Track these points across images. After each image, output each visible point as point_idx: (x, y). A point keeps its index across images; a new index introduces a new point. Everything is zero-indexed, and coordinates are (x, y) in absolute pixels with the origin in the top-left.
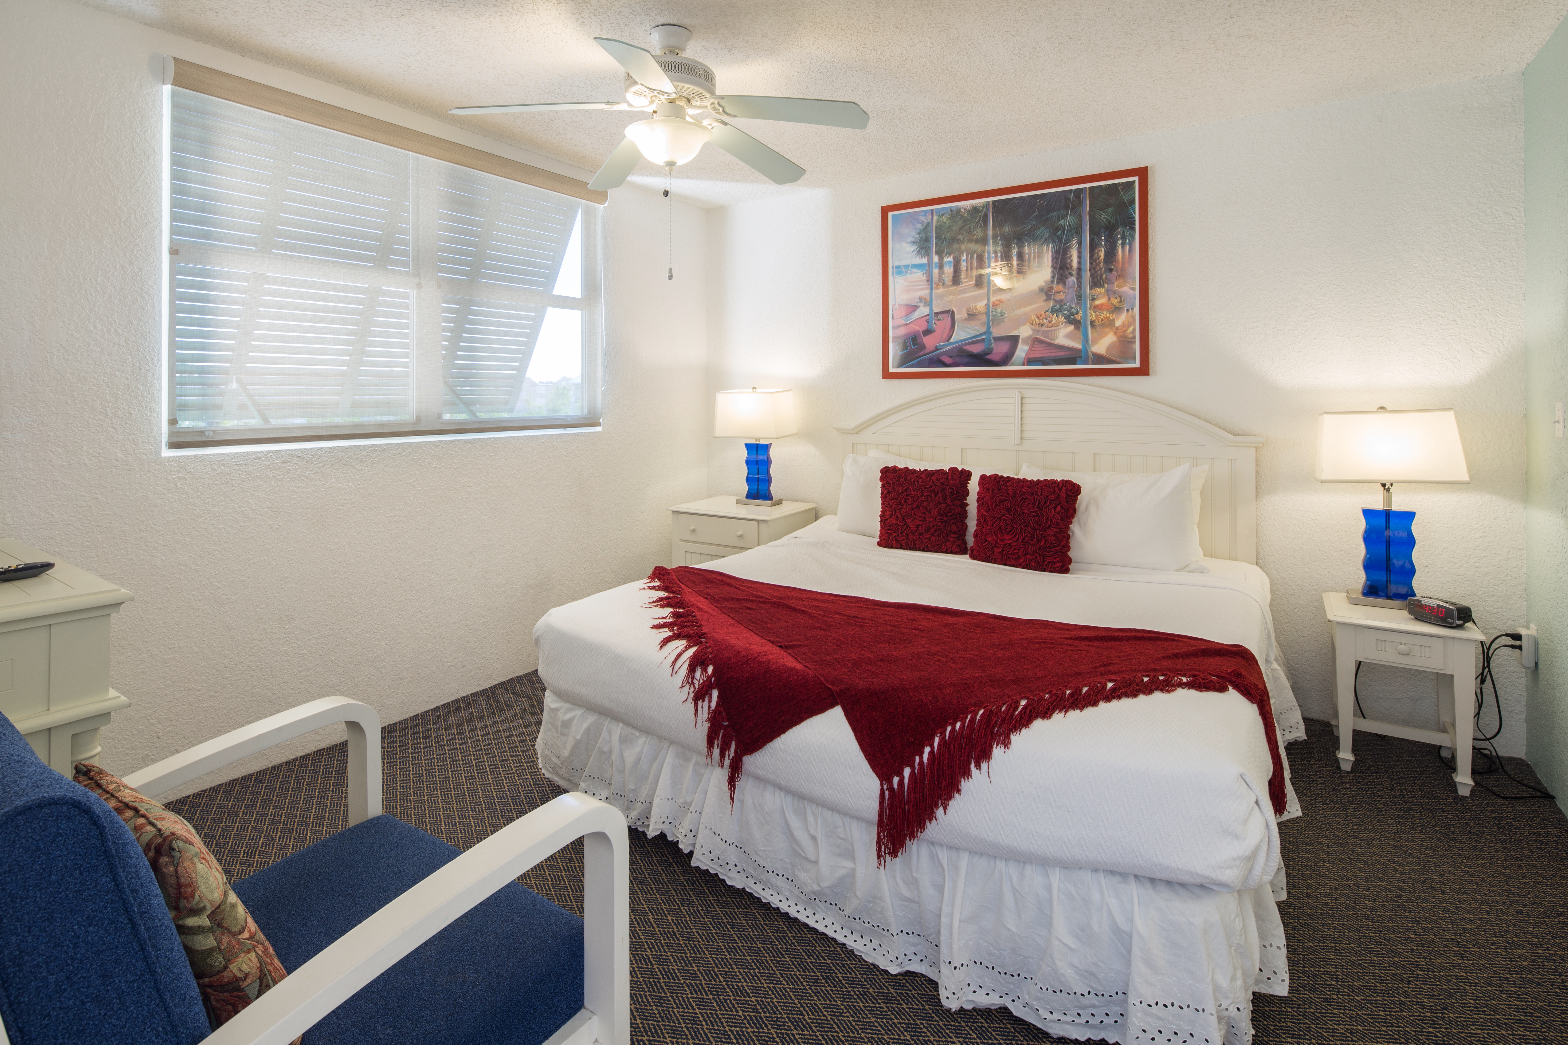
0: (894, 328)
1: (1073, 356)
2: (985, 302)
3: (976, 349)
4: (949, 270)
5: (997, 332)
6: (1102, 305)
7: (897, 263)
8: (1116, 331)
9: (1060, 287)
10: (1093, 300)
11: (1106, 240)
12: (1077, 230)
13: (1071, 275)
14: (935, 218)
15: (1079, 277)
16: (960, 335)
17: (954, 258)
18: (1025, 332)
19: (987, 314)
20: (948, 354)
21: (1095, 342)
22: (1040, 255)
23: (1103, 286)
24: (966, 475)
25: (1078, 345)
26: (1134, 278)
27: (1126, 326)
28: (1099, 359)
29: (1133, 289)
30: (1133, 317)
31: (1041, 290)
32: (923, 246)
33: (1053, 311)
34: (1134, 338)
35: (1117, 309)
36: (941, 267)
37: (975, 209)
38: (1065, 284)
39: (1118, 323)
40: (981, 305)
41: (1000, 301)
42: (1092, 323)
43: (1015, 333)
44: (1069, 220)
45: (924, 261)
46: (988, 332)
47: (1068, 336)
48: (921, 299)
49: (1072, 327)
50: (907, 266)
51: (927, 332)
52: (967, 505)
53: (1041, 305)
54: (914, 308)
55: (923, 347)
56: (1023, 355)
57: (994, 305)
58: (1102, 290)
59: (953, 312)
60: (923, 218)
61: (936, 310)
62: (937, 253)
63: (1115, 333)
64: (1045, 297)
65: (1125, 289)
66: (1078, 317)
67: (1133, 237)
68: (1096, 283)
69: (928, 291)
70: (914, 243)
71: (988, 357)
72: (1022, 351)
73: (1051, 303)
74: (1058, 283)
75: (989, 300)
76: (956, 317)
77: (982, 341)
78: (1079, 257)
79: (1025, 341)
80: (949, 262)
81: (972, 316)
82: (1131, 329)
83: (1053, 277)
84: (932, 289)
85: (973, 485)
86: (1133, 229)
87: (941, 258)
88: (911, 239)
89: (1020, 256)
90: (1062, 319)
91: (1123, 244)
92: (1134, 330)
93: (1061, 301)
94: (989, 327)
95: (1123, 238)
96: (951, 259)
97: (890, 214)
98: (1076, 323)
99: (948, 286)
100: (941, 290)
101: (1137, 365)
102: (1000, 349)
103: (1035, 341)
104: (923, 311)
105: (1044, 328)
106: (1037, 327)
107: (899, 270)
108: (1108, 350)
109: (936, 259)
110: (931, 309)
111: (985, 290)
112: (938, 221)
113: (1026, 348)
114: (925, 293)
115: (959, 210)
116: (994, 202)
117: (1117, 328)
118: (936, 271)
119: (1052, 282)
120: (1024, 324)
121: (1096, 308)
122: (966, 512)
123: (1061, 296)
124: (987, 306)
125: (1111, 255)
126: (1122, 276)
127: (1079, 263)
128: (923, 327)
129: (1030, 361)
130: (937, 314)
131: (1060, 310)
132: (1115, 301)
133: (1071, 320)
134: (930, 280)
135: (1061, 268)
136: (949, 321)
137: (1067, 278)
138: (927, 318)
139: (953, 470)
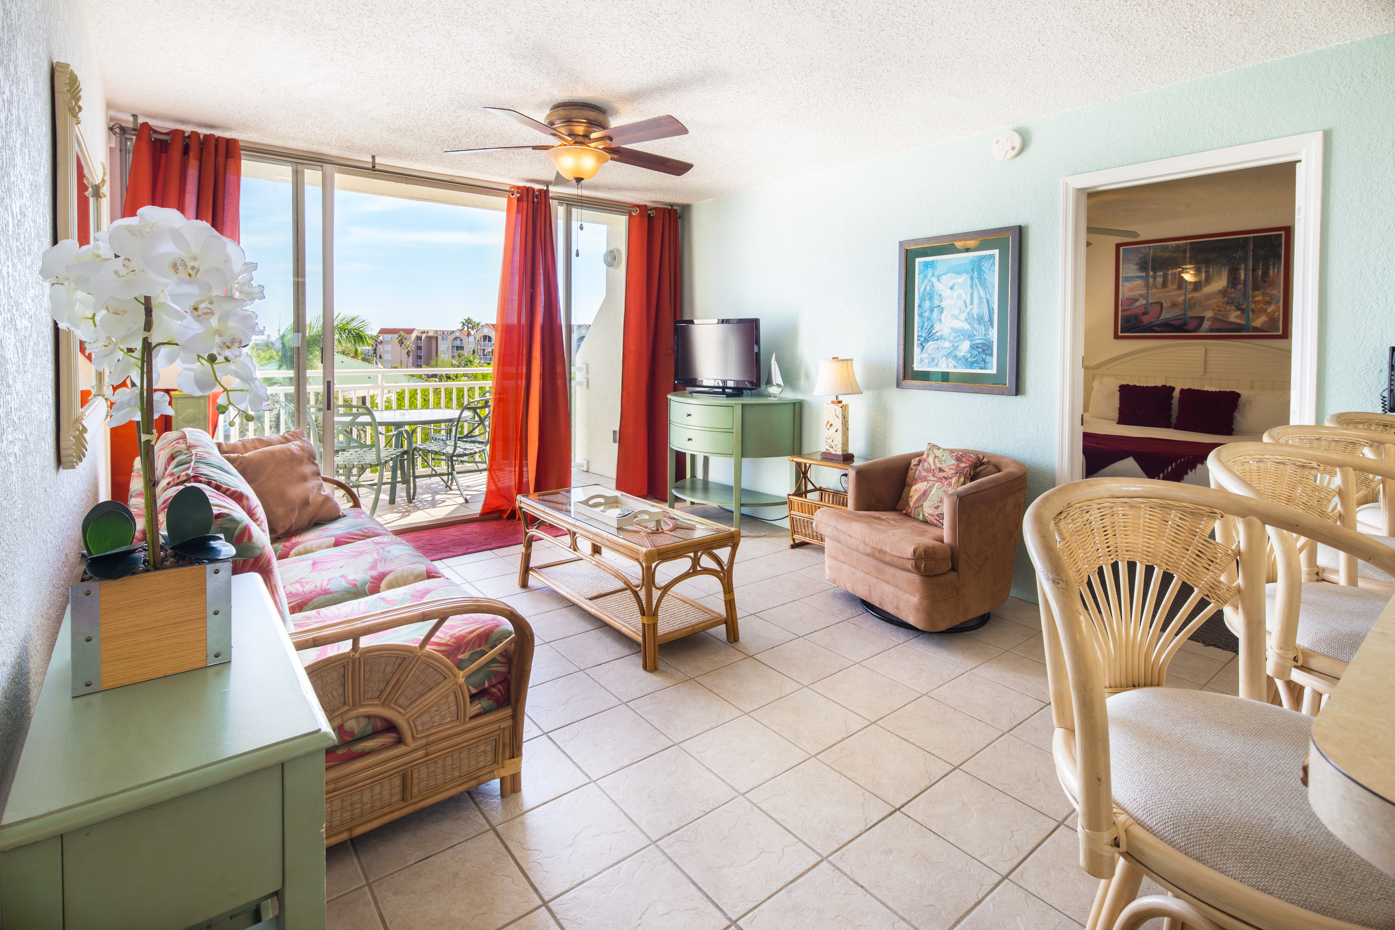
0: (1122, 311)
1: (1239, 328)
2: (1183, 298)
3: (1176, 323)
4: (1160, 280)
5: (1190, 314)
6: (1259, 300)
7: (1125, 275)
9: (1233, 290)
10: (1253, 297)
11: (1262, 265)
12: (1245, 260)
13: (1240, 284)
15: (1245, 284)
16: (1166, 315)
17: (1164, 274)
18: (1209, 314)
19: (1184, 304)
20: (1159, 325)
21: (1254, 320)
22: (1220, 273)
23: (1260, 290)
24: (1172, 389)
25: (1243, 322)
26: (1280, 286)
27: (1274, 312)
28: (1256, 329)
29: (1279, 292)
30: (1279, 307)
31: (1220, 291)
32: (1143, 266)
33: (1227, 303)
34: (1279, 318)
35: (1269, 303)
36: (1155, 277)
37: (1178, 246)
38: (1235, 288)
39: (1269, 310)
40: (1181, 299)
41: (1193, 297)
42: (1253, 310)
43: (1202, 315)
44: (1239, 254)
45: (1144, 274)
46: (1185, 314)
47: (1237, 317)
48: (1141, 295)
49: (1239, 312)
50: (1132, 277)
51: (1145, 313)
52: (1172, 404)
53: (1219, 300)
54: (1137, 300)
55: (1142, 321)
56: (1207, 327)
57: (1189, 299)
58: (1259, 292)
59: (1162, 303)
60: (1143, 251)
61: (1150, 301)
62: (1152, 270)
63: (1267, 316)
64: (1222, 296)
65: (1274, 292)
66: (1244, 307)
67: (1280, 264)
68: (1256, 288)
69: (1146, 291)
70: (1137, 264)
71: (1185, 328)
72: (1206, 324)
73: (1226, 299)
74: (1231, 288)
75: (1186, 296)
76: (1164, 305)
77: (1181, 319)
78: (1245, 274)
79: (1209, 319)
80: (1160, 275)
81: (1174, 305)
82: (1277, 314)
83: (1228, 285)
84: (1148, 290)
85: (1176, 394)
86: (1280, 259)
87: (1155, 273)
88: (1134, 262)
89: (1207, 272)
90: (1233, 307)
91: (1274, 268)
92: (1279, 315)
93: (1233, 298)
94: (1185, 311)
95: (1274, 264)
96: (1161, 273)
97: (1121, 248)
98: (1243, 310)
99: (1159, 289)
100: (1154, 291)
101: (1280, 333)
102: (1193, 324)
103: (1215, 320)
104: (1142, 302)
105: (1221, 313)
106: (1217, 312)
107: (1127, 279)
108: (1262, 324)
109: (1151, 273)
110: (1147, 301)
111: (1183, 291)
112: (1153, 252)
113: (1209, 323)
114: (1144, 292)
115: (1167, 247)
116: (1190, 243)
117: (1268, 313)
118: (1151, 280)
119: (1228, 287)
120: (1208, 310)
121: (1255, 302)
122: (1171, 408)
123: (1233, 295)
124: (1185, 300)
125: (1266, 273)
126: (1273, 284)
127: (1245, 277)
128: (1143, 311)
129: (1211, 331)
130: (1151, 303)
131: (1232, 303)
132: (1267, 298)
133: (1238, 308)
134: (1147, 285)
135: (1233, 280)
136: (1159, 308)
137: (1237, 285)
138: (1145, 306)
139: (1164, 386)
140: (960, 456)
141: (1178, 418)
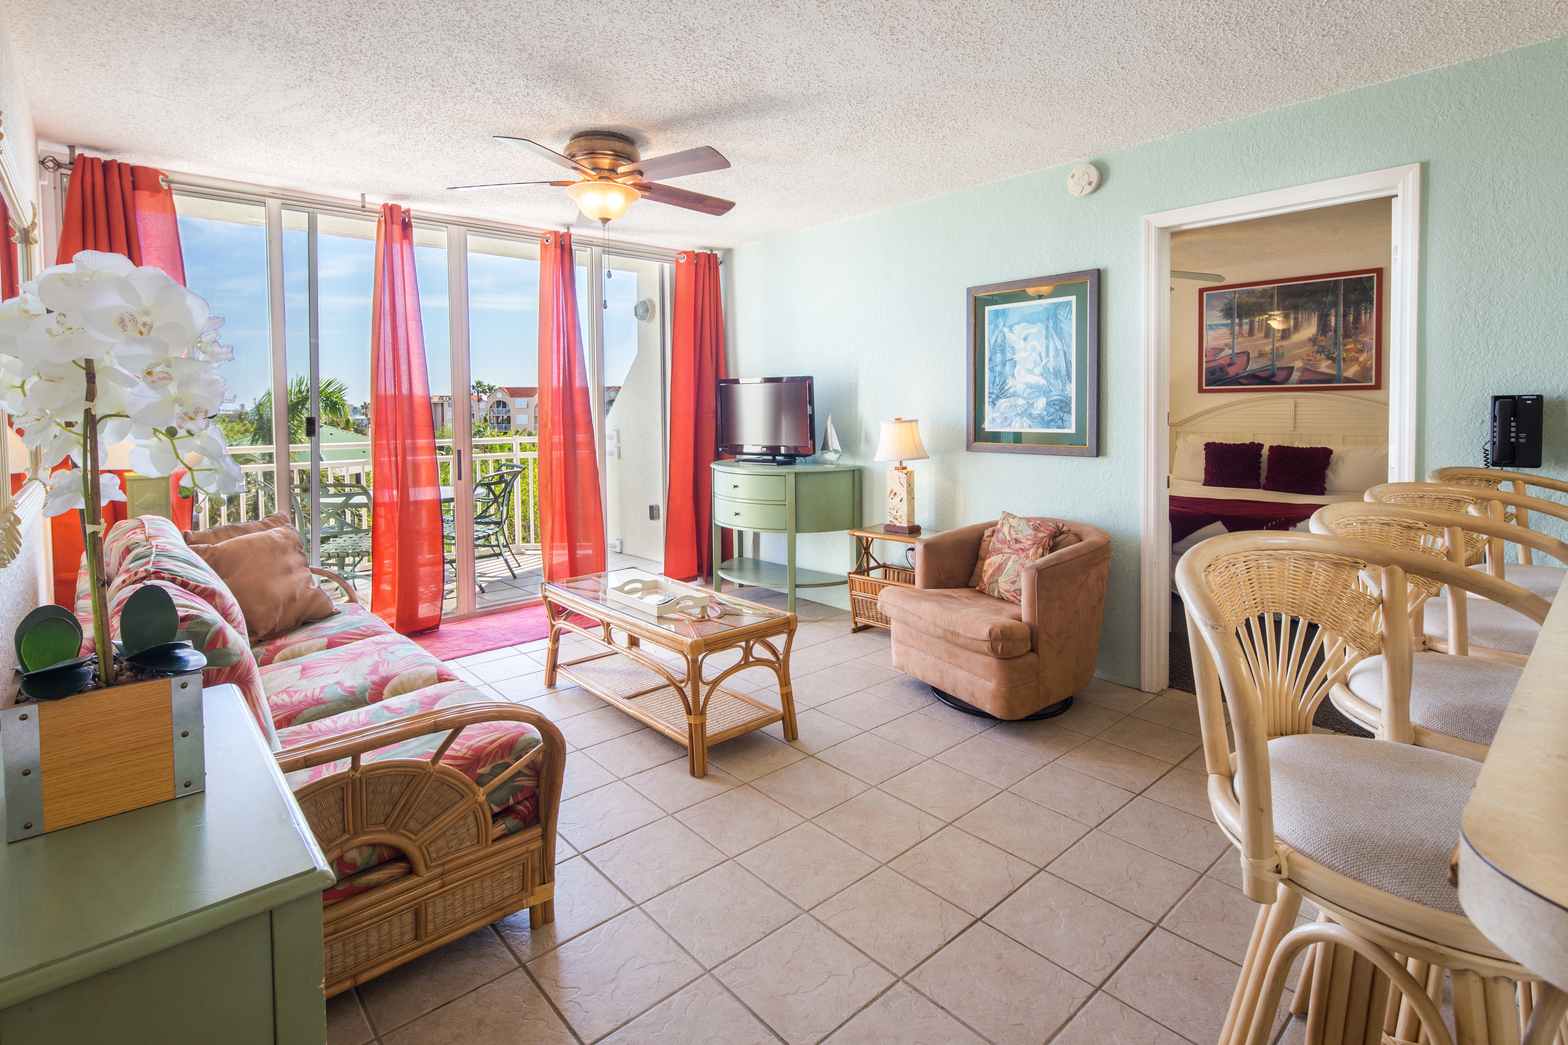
0: (1206, 362)
1: (1330, 379)
2: (1271, 347)
3: (1264, 374)
4: (1246, 328)
5: (1279, 364)
6: (1351, 348)
7: (1209, 323)
8: (1360, 364)
9: (1323, 338)
10: (1345, 345)
11: (1354, 310)
12: (1335, 304)
13: (1330, 331)
14: (1237, 296)
15: (1336, 331)
16: (1253, 366)
17: (1250, 321)
18: (1298, 364)
19: (1272, 353)
20: (1245, 377)
21: (1345, 370)
22: (1309, 319)
23: (1351, 338)
24: (1261, 446)
25: (1334, 372)
26: (1372, 333)
27: (1366, 361)
28: (1348, 380)
29: (1372, 339)
30: (1371, 356)
31: (1310, 339)
32: (1228, 313)
33: (1318, 352)
34: (1372, 368)
35: (1361, 351)
36: (1240, 325)
37: (1265, 290)
38: (1326, 336)
39: (1361, 359)
40: (1268, 348)
41: (1281, 346)
42: (1344, 359)
43: (1291, 365)
44: (1329, 298)
45: (1229, 322)
46: (1273, 365)
47: (1328, 367)
48: (1226, 345)
49: (1330, 362)
50: (1216, 325)
51: (1230, 365)
52: (1261, 462)
53: (1309, 348)
54: (1222, 350)
55: (1228, 373)
56: (1297, 378)
57: (1277, 348)
58: (1351, 340)
59: (1249, 353)
60: (1228, 296)
61: (1236, 351)
62: (1237, 317)
63: (1359, 365)
64: (1312, 344)
65: (1367, 339)
66: (1335, 356)
67: (1372, 309)
68: (1346, 336)
69: (1231, 340)
70: (1221, 311)
71: (1272, 379)
72: (1296, 376)
73: (1316, 348)
74: (1321, 335)
75: (1273, 345)
76: (1251, 355)
77: (1269, 369)
78: (1336, 320)
79: (1298, 370)
80: (1246, 323)
81: (1261, 355)
82: (1370, 362)
83: (1318, 332)
84: (1234, 339)
85: (1265, 452)
86: (1373, 304)
87: (1241, 320)
88: (1219, 309)
89: (1296, 319)
90: (1323, 356)
91: (1366, 313)
92: (1372, 363)
93: (1323, 346)
94: (1273, 362)
95: (1366, 309)
96: (1247, 321)
97: (1205, 294)
98: (1334, 360)
99: (1245, 337)
100: (1240, 339)
101: (1373, 383)
102: (1281, 376)
103: (1304, 370)
104: (1228, 352)
105: (1311, 362)
106: (1306, 362)
107: (1211, 327)
108: (1354, 375)
109: (1237, 321)
110: (1233, 351)
111: (1271, 340)
112: (1239, 298)
113: (1299, 374)
114: (1229, 341)
115: (1253, 291)
116: (1278, 287)
117: (1361, 362)
118: (1237, 328)
119: (1317, 335)
120: (1298, 360)
121: (1346, 351)
122: (1260, 466)
123: (1323, 343)
124: (1273, 349)
125: (1357, 319)
126: (1365, 331)
127: (1336, 324)
128: (1228, 361)
129: (1301, 382)
130: (1237, 353)
131: (1322, 352)
132: (1359, 346)
133: (1329, 357)
134: (1232, 333)
135: (1323, 327)
136: (1246, 358)
137: (1327, 332)
138: (1231, 357)
139: (1252, 444)
140: (1037, 525)
141: (1267, 478)
